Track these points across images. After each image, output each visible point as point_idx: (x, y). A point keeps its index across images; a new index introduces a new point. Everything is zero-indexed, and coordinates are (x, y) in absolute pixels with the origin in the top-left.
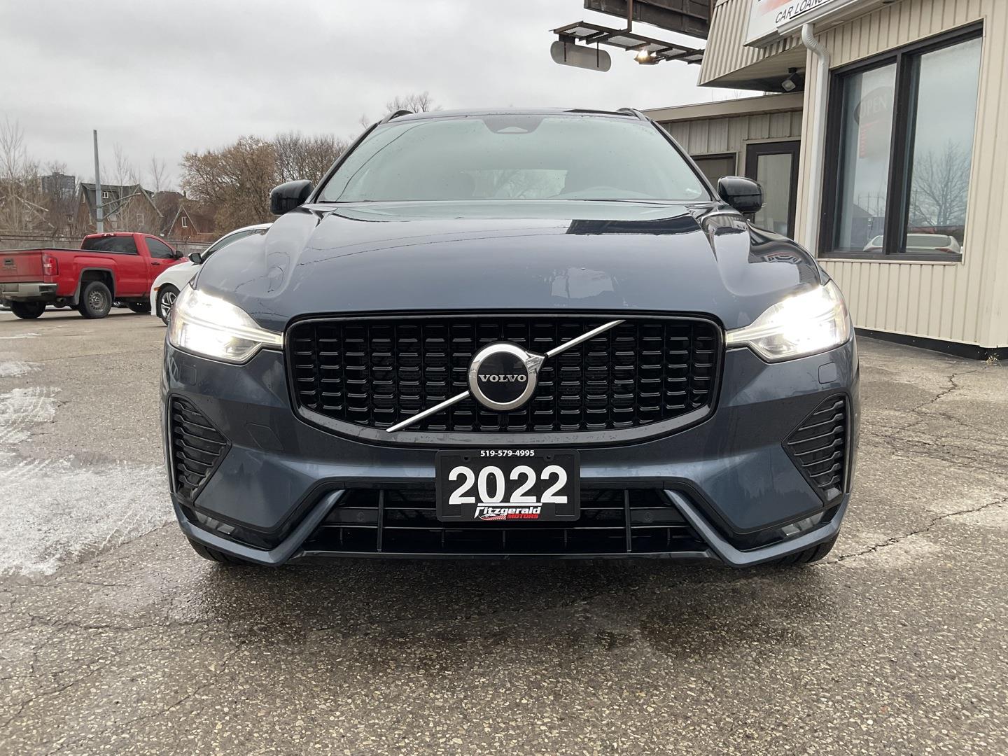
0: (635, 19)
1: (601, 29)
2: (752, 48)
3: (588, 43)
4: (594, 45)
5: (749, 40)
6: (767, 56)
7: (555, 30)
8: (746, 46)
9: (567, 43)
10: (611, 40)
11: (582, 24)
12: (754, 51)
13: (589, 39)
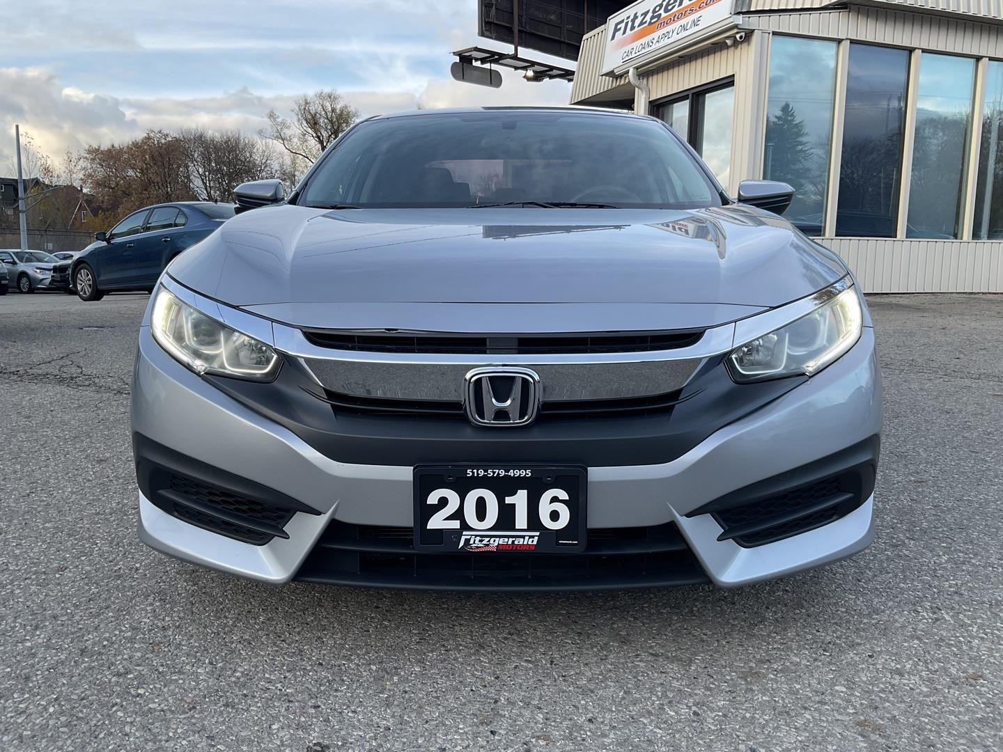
0: (521, 46)
1: (493, 54)
2: (607, 78)
3: (482, 63)
4: (487, 66)
5: (605, 70)
6: (618, 84)
7: (454, 53)
8: (602, 76)
9: (464, 64)
10: (500, 62)
11: (476, 49)
12: (609, 80)
13: (483, 61)
